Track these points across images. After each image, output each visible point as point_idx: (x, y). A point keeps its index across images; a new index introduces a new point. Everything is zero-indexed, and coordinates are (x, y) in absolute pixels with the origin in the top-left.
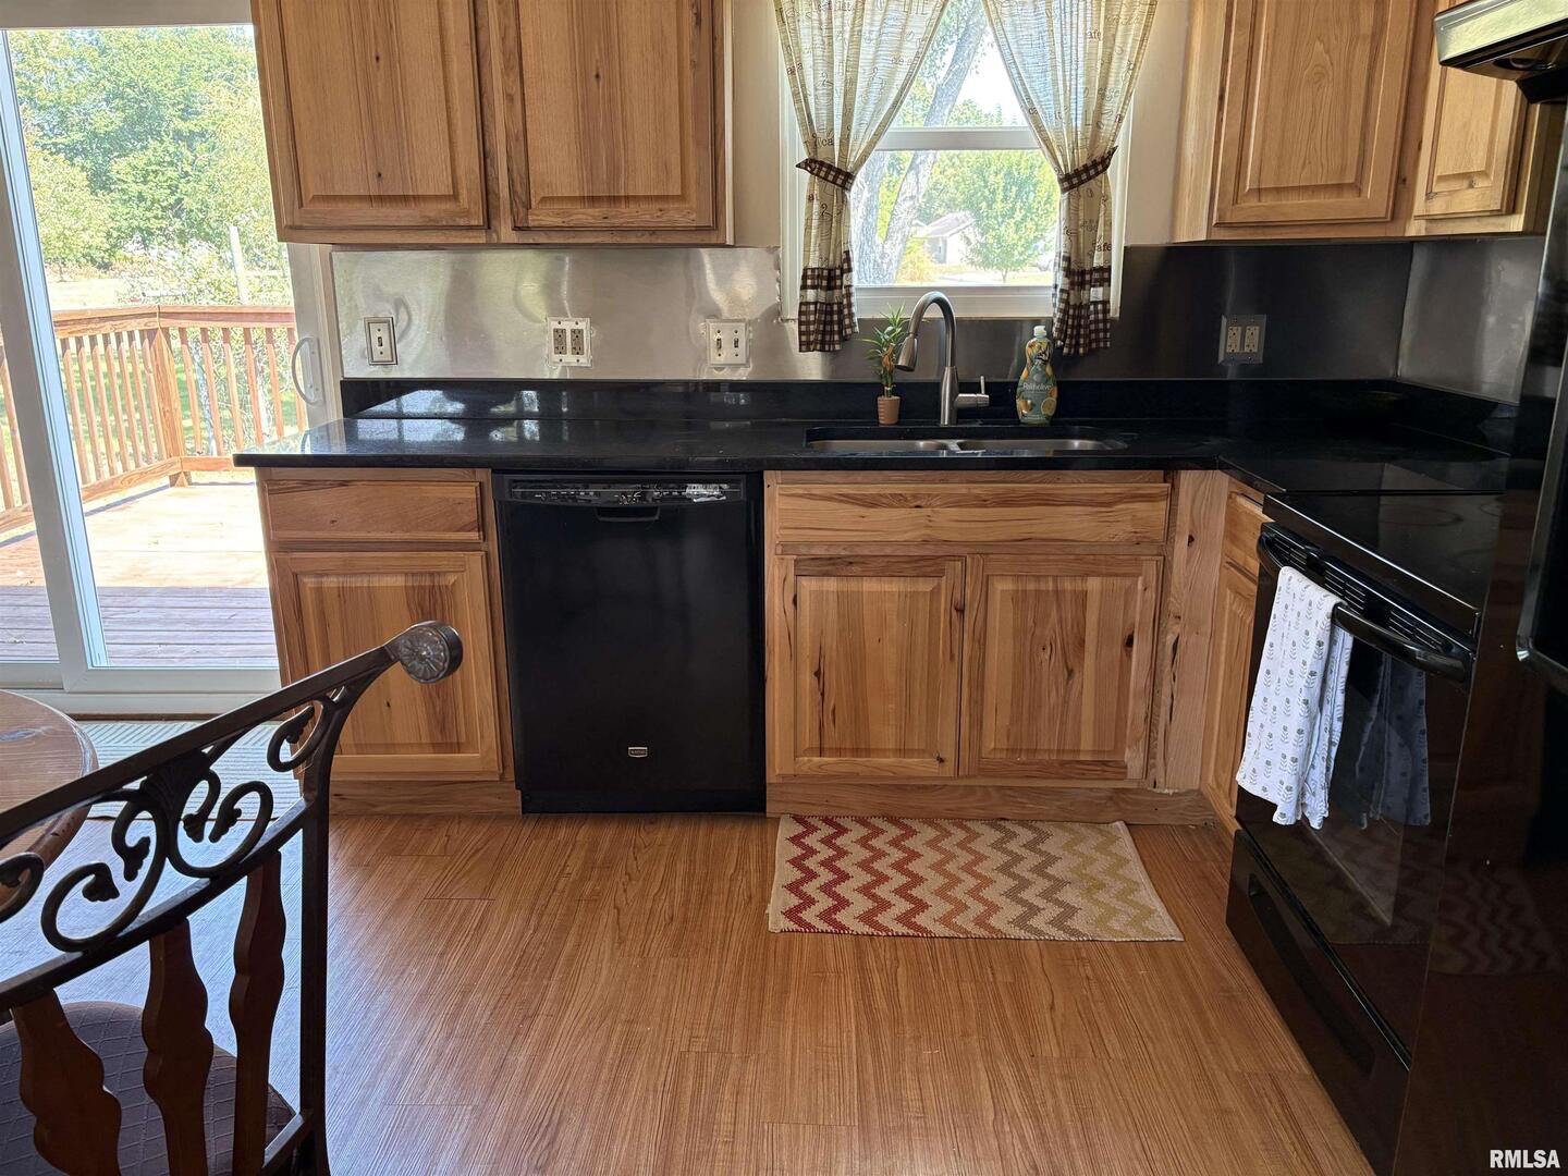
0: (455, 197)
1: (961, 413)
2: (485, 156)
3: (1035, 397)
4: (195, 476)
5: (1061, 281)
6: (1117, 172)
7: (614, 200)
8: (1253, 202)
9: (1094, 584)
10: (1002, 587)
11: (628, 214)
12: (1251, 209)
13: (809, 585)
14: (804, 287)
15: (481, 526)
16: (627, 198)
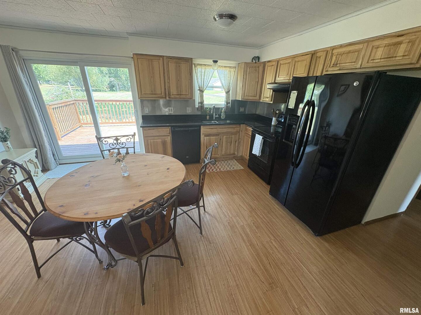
0: (161, 94)
1: (216, 118)
2: (165, 89)
3: (223, 116)
4: (83, 126)
5: (226, 104)
6: (231, 92)
7: (180, 95)
8: (246, 97)
9: (233, 136)
10: (225, 137)
11: (182, 96)
12: (246, 98)
13: (206, 138)
14: (199, 104)
15: (170, 133)
16: (182, 95)
